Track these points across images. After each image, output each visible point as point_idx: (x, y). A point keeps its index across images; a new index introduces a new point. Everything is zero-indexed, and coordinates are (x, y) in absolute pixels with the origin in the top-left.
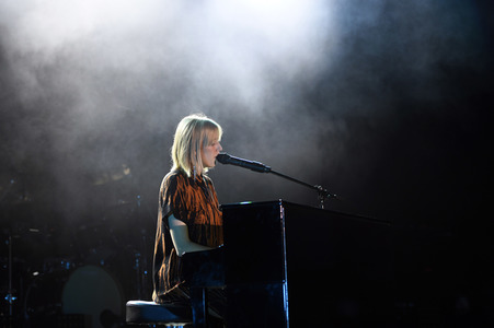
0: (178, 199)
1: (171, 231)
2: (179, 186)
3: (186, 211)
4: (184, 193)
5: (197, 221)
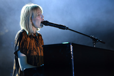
0: (23, 44)
1: (19, 59)
2: (24, 37)
3: (27, 50)
4: (26, 41)
5: (32, 54)
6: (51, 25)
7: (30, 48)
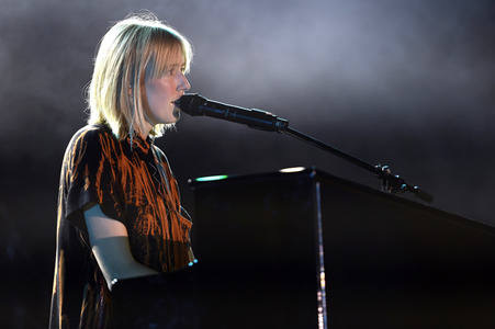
2: (105, 154)
4: (114, 168)
6: (217, 111)
7: (131, 196)
